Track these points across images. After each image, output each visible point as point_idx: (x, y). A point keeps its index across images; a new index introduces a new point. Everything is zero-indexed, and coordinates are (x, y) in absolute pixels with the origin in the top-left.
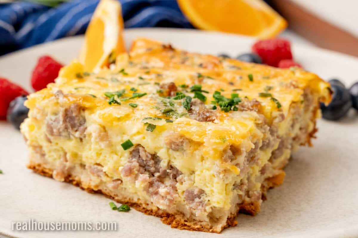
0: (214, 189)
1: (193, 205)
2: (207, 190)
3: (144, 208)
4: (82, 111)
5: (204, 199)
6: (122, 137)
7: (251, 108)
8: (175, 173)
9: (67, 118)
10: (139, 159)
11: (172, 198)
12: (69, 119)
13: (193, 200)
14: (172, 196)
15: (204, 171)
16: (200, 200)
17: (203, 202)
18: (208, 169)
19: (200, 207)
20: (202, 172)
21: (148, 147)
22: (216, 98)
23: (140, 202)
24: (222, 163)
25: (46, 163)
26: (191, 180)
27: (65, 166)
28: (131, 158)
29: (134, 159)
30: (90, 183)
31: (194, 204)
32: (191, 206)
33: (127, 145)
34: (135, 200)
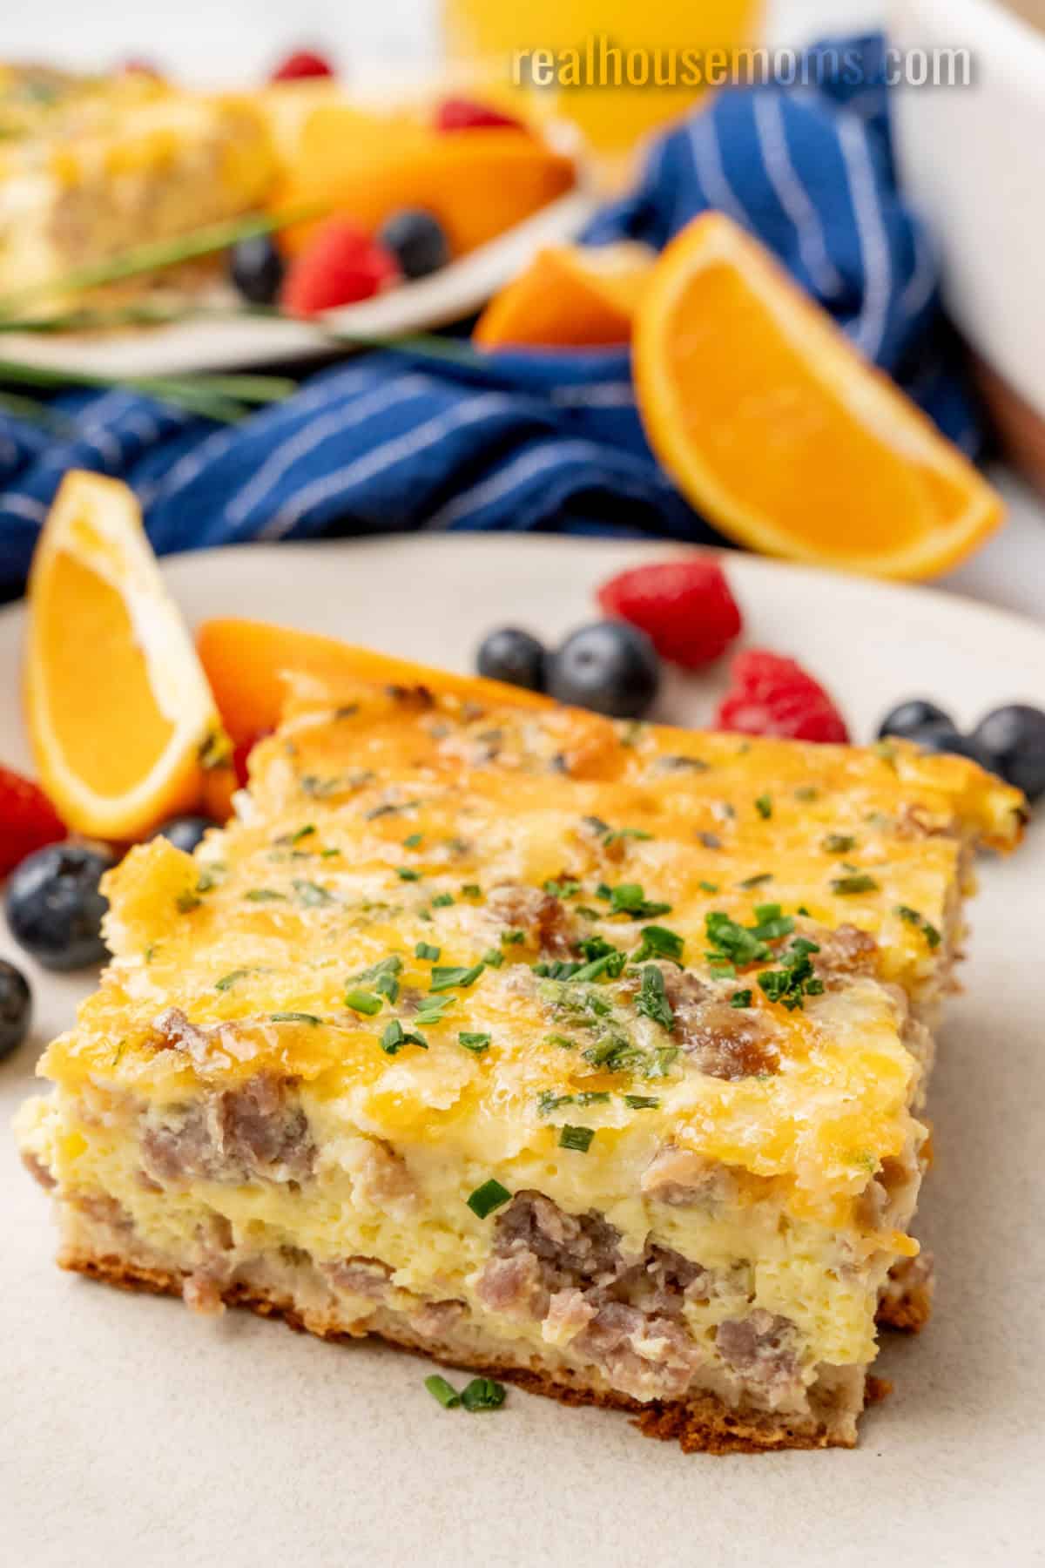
0: (830, 1314)
1: (755, 1371)
2: (802, 1319)
3: (556, 1385)
4: (288, 1093)
5: (790, 1344)
6: (466, 1172)
7: (851, 966)
8: (673, 1268)
9: (235, 1124)
10: (534, 1237)
11: (687, 1363)
12: (241, 1125)
13: (753, 1355)
14: (683, 1357)
15: (795, 1265)
16: (778, 1351)
17: (789, 1357)
18: (807, 1257)
19: (782, 1376)
20: (786, 1265)
21: (569, 1199)
22: (724, 944)
23: (541, 1366)
24: (863, 1237)
25: (140, 1251)
26: (739, 1289)
27: (224, 1264)
28: (504, 1240)
29: (517, 1243)
30: (334, 1317)
31: (760, 1366)
32: (747, 1373)
33: (485, 1199)
34: (523, 1361)
